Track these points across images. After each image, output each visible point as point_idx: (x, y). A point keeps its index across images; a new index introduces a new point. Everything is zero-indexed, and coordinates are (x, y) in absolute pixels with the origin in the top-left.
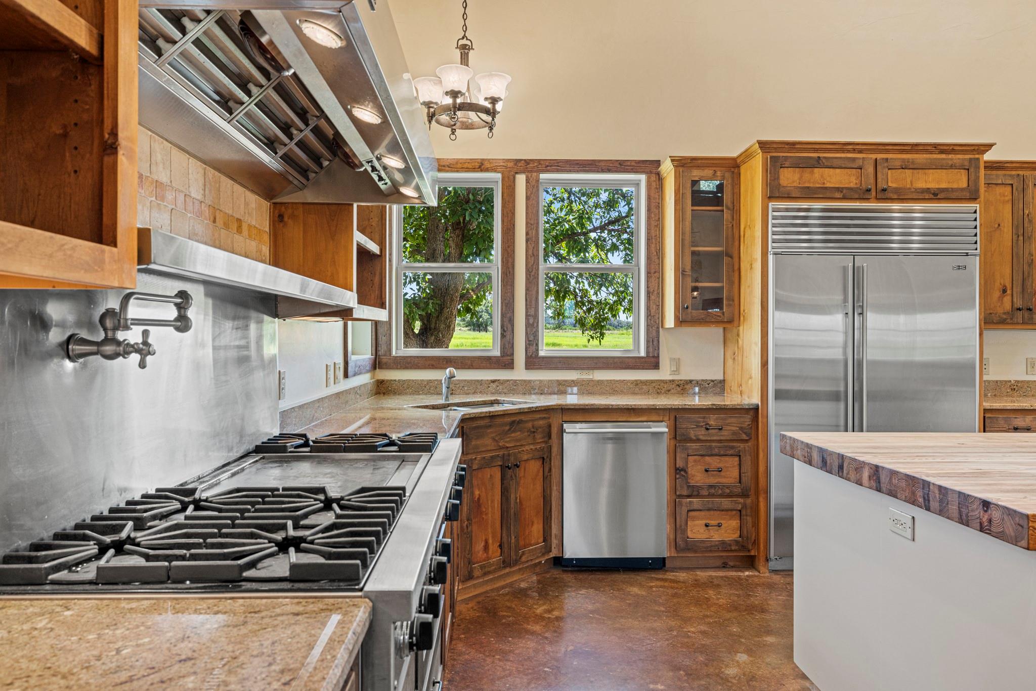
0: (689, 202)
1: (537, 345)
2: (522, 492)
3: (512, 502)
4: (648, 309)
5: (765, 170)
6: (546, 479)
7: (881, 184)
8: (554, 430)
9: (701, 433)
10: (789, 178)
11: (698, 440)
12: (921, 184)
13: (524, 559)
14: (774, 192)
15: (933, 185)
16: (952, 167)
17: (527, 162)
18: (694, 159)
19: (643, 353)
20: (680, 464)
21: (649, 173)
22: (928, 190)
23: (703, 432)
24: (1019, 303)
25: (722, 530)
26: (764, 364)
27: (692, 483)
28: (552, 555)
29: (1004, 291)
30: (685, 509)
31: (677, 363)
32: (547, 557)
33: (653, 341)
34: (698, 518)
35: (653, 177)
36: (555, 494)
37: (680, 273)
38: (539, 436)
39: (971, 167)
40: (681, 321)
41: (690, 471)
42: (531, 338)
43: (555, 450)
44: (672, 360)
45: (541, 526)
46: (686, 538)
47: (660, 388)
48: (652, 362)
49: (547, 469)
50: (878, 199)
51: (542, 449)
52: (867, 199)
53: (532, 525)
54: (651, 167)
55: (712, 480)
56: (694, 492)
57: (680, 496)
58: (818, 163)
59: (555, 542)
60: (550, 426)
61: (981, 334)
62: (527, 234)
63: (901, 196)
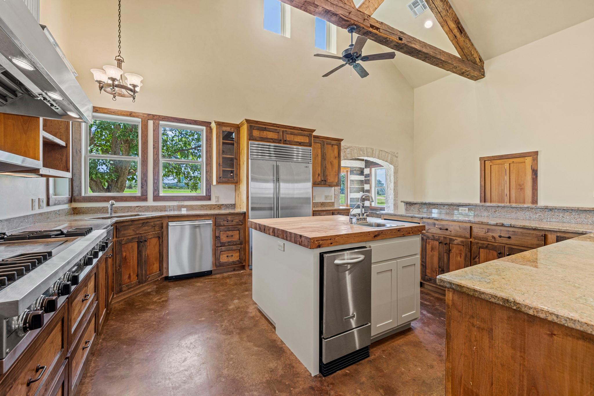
0: (221, 139)
1: (158, 191)
2: (148, 252)
3: (143, 256)
4: (206, 178)
5: (248, 130)
6: (161, 245)
7: (285, 139)
8: (164, 225)
9: (225, 223)
10: (256, 133)
11: (224, 226)
12: (296, 140)
13: (149, 279)
14: (251, 138)
15: (299, 141)
16: (304, 135)
17: (154, 116)
18: (223, 123)
19: (204, 195)
20: (217, 235)
21: (207, 126)
22: (298, 142)
23: (226, 222)
24: (323, 179)
25: (233, 257)
26: (248, 197)
27: (222, 241)
28: (164, 276)
29: (319, 175)
30: (219, 251)
31: (218, 198)
32: (161, 277)
33: (209, 190)
34: (224, 254)
35: (208, 128)
36: (165, 251)
37: (218, 164)
38: (157, 228)
39: (310, 136)
40: (218, 182)
41: (221, 237)
42: (156, 188)
43: (165, 233)
44: (216, 197)
45: (158, 265)
46: (219, 262)
47: (211, 207)
48: (208, 197)
49: (161, 241)
50: (284, 144)
51: (158, 233)
52: (280, 143)
53: (154, 264)
54: (207, 124)
55: (230, 240)
56: (223, 245)
57: (217, 247)
58: (265, 129)
59: (165, 271)
60: (162, 224)
61: (312, 188)
62: (154, 145)
63: (291, 143)
